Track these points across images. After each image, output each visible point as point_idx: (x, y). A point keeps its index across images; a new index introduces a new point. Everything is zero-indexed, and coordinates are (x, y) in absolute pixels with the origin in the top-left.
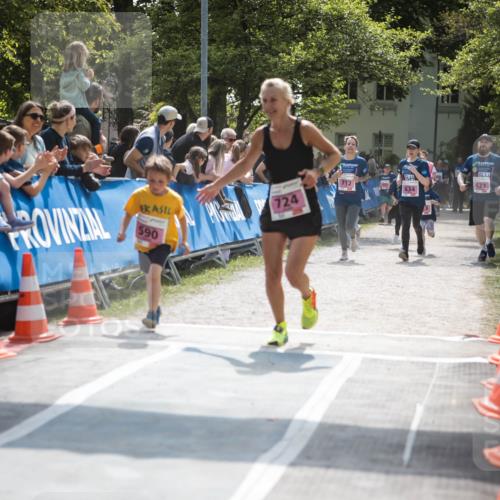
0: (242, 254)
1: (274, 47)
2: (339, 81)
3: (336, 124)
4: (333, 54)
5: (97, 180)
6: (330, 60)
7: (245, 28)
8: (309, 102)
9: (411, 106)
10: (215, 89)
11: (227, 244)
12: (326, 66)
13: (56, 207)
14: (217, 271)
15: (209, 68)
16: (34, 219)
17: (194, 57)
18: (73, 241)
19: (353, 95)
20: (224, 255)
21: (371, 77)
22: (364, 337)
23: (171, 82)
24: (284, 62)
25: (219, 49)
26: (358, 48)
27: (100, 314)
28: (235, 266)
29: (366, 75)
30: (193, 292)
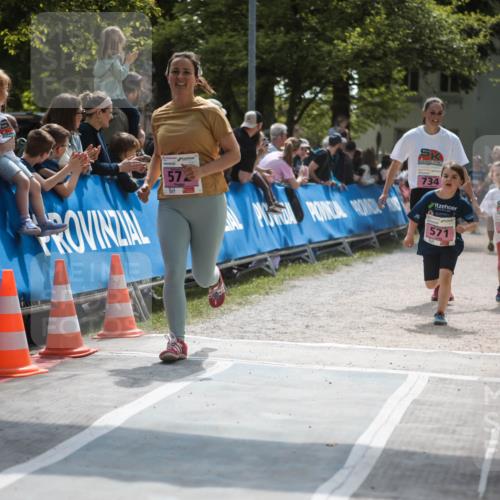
0: (293, 261)
1: (328, 33)
2: (400, 71)
3: (395, 118)
4: (393, 41)
5: (135, 180)
6: (390, 48)
7: (296, 13)
8: (365, 94)
9: (479, 99)
10: (263, 79)
11: (277, 250)
12: (385, 55)
13: (91, 209)
14: (266, 280)
15: (257, 57)
16: (67, 222)
17: (240, 44)
18: (109, 246)
19: (414, 87)
20: (273, 263)
21: (435, 67)
22: (429, 353)
23: (214, 71)
24: (339, 51)
25: (267, 36)
26: (421, 34)
27: (140, 327)
28: (284, 275)
29: (429, 65)
30: (240, 304)
